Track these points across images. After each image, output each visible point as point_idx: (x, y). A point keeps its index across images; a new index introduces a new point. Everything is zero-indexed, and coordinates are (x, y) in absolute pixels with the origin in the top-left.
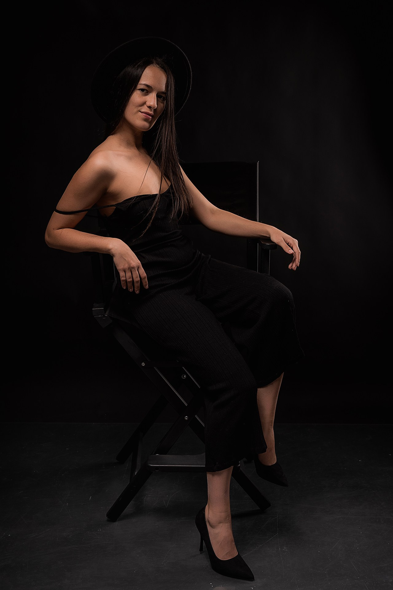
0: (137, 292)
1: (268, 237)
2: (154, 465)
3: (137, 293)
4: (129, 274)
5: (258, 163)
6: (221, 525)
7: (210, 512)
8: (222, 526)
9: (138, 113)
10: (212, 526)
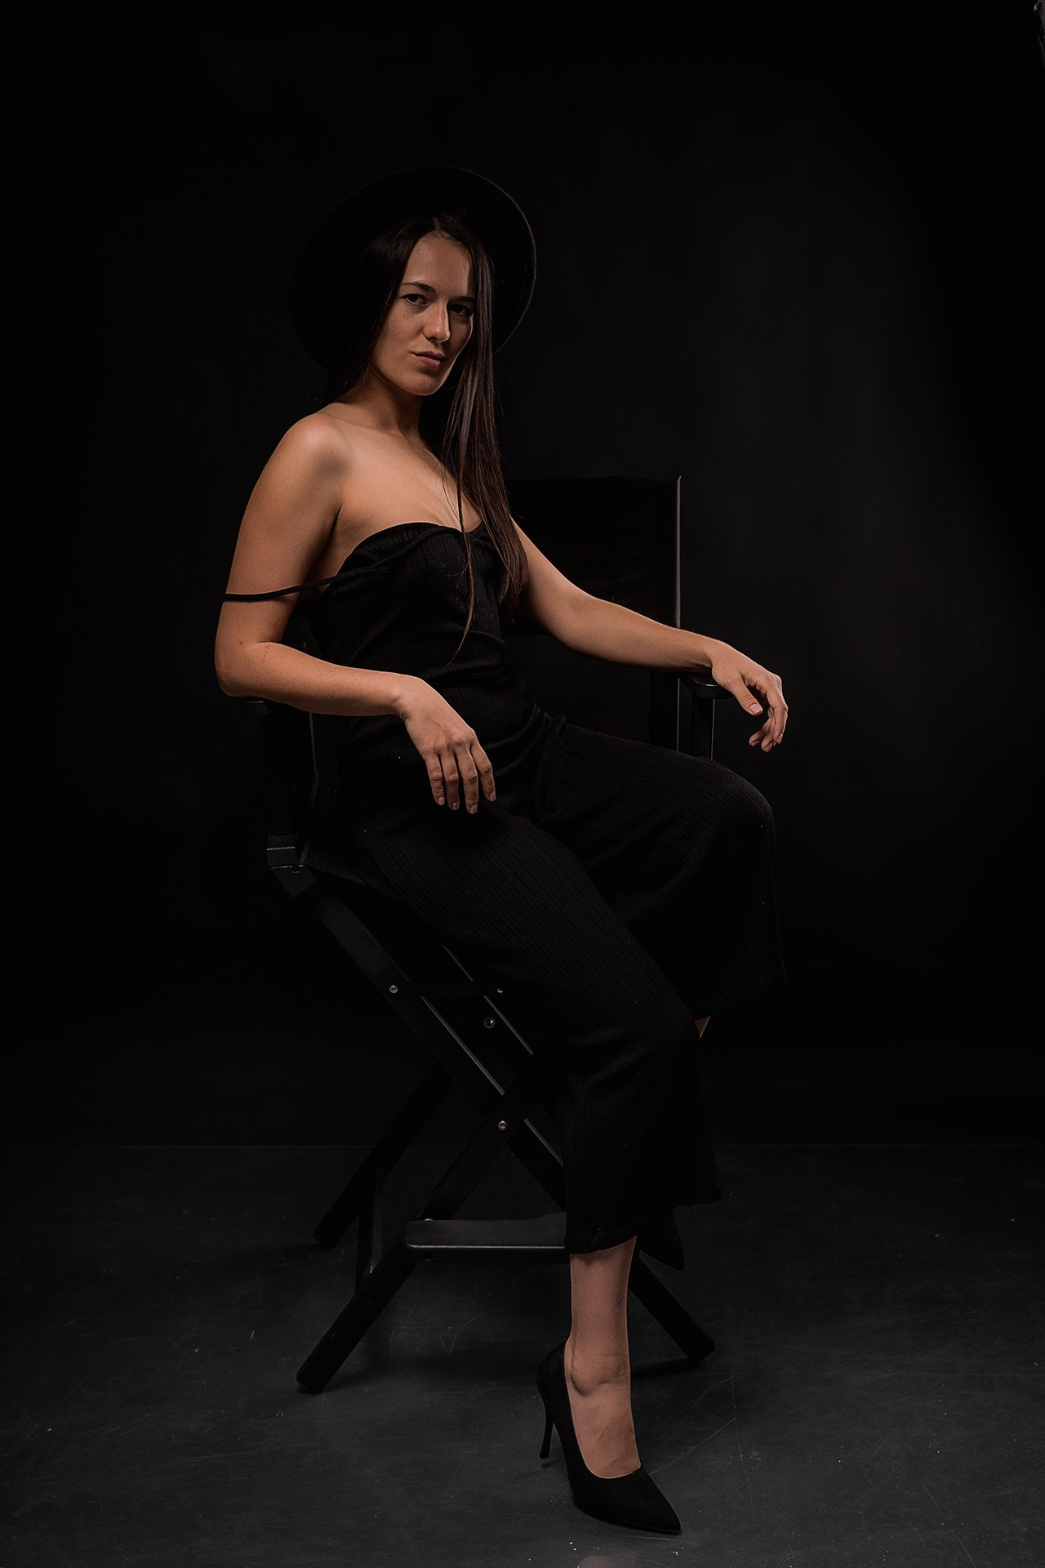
0: (473, 810)
1: (708, 668)
2: (420, 1247)
3: (472, 812)
4: (449, 762)
5: (679, 481)
6: (606, 1388)
7: (577, 1352)
8: (606, 1391)
9: (410, 357)
10: (582, 1392)
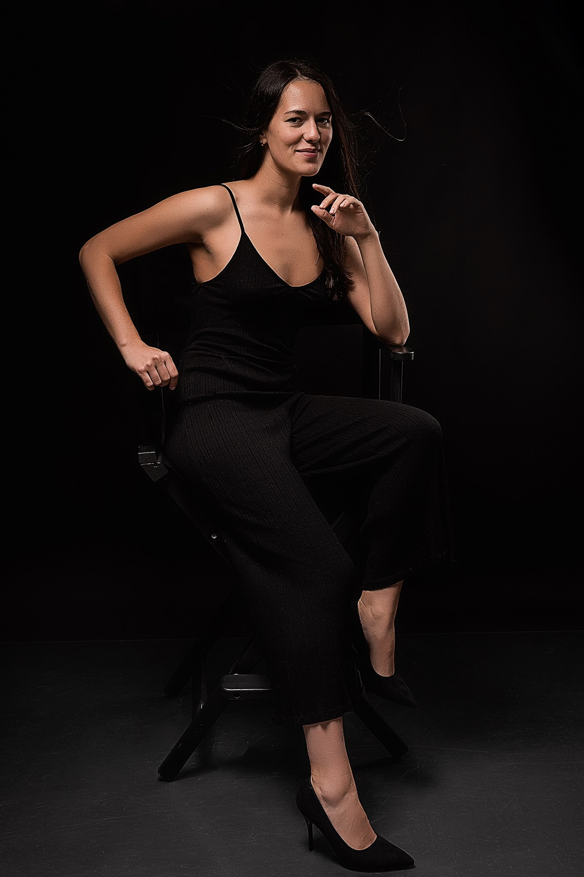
7: (323, 780)
9: (296, 154)
